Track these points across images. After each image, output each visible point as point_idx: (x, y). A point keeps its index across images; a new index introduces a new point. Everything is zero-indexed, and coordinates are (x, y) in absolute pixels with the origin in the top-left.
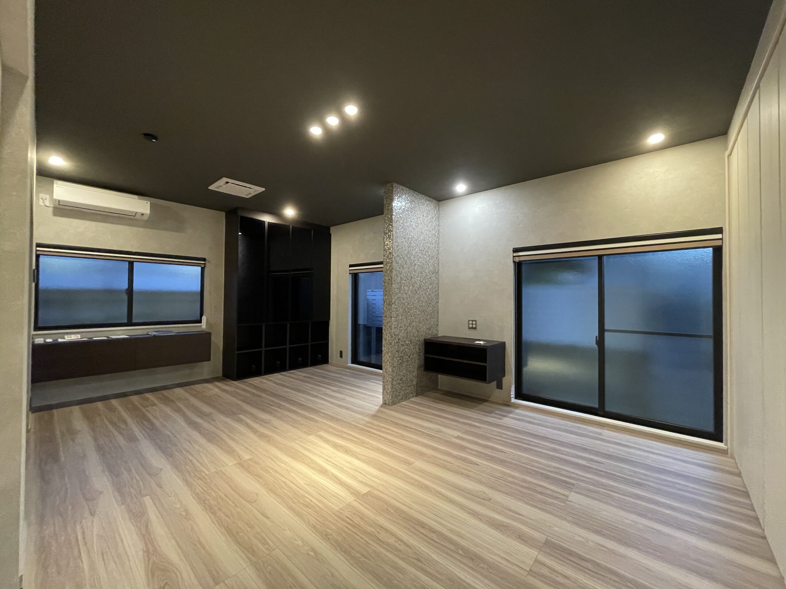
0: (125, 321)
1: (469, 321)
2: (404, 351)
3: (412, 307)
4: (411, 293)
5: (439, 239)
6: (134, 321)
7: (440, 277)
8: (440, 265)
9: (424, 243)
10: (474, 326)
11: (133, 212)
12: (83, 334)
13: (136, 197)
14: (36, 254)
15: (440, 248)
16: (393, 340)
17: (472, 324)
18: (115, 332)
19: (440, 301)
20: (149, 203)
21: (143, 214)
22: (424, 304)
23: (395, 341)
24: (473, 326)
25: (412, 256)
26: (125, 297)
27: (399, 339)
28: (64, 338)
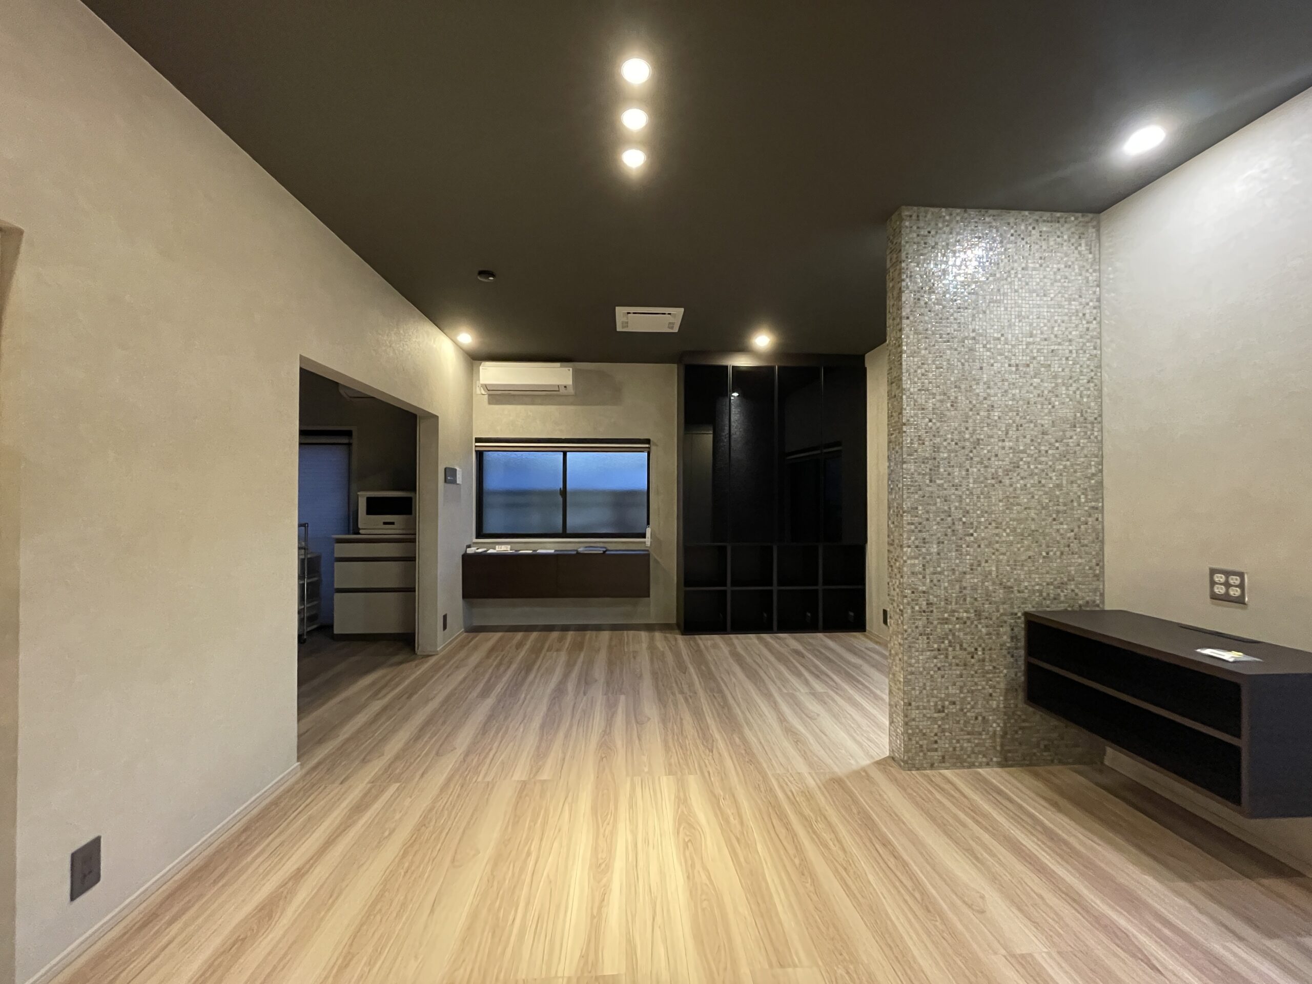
0: (560, 530)
1: (1213, 572)
2: (950, 637)
3: (980, 523)
4: (974, 482)
5: (1100, 323)
6: (568, 532)
7: (1105, 434)
8: (1106, 400)
9: (1028, 344)
10: (1235, 592)
11: (554, 386)
12: (513, 545)
13: (558, 364)
14: (476, 451)
15: (1104, 348)
16: (908, 604)
17: (1227, 585)
18: (545, 545)
19: (1109, 504)
20: (571, 369)
21: (565, 387)
22: (1033, 514)
23: (917, 608)
24: (1231, 593)
25: (978, 384)
26: (560, 499)
27: (929, 604)
28: (495, 549)
